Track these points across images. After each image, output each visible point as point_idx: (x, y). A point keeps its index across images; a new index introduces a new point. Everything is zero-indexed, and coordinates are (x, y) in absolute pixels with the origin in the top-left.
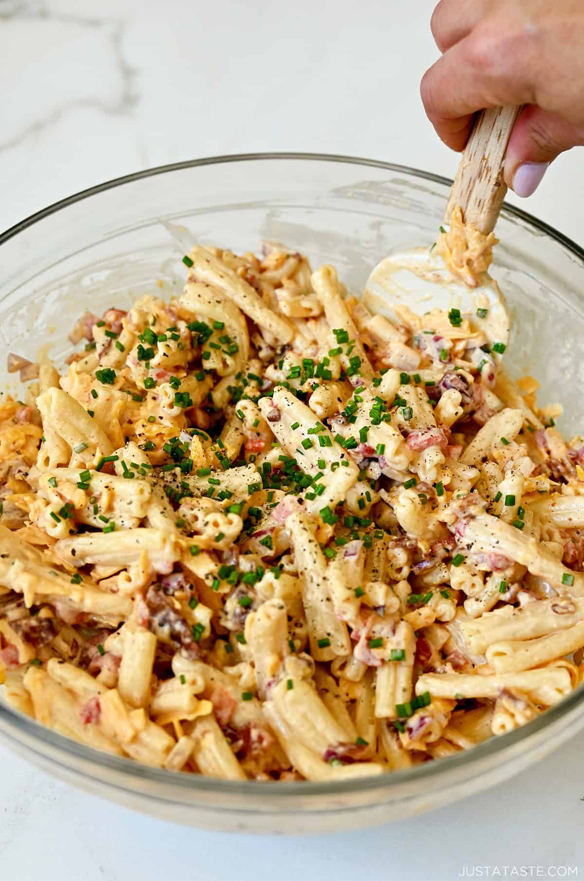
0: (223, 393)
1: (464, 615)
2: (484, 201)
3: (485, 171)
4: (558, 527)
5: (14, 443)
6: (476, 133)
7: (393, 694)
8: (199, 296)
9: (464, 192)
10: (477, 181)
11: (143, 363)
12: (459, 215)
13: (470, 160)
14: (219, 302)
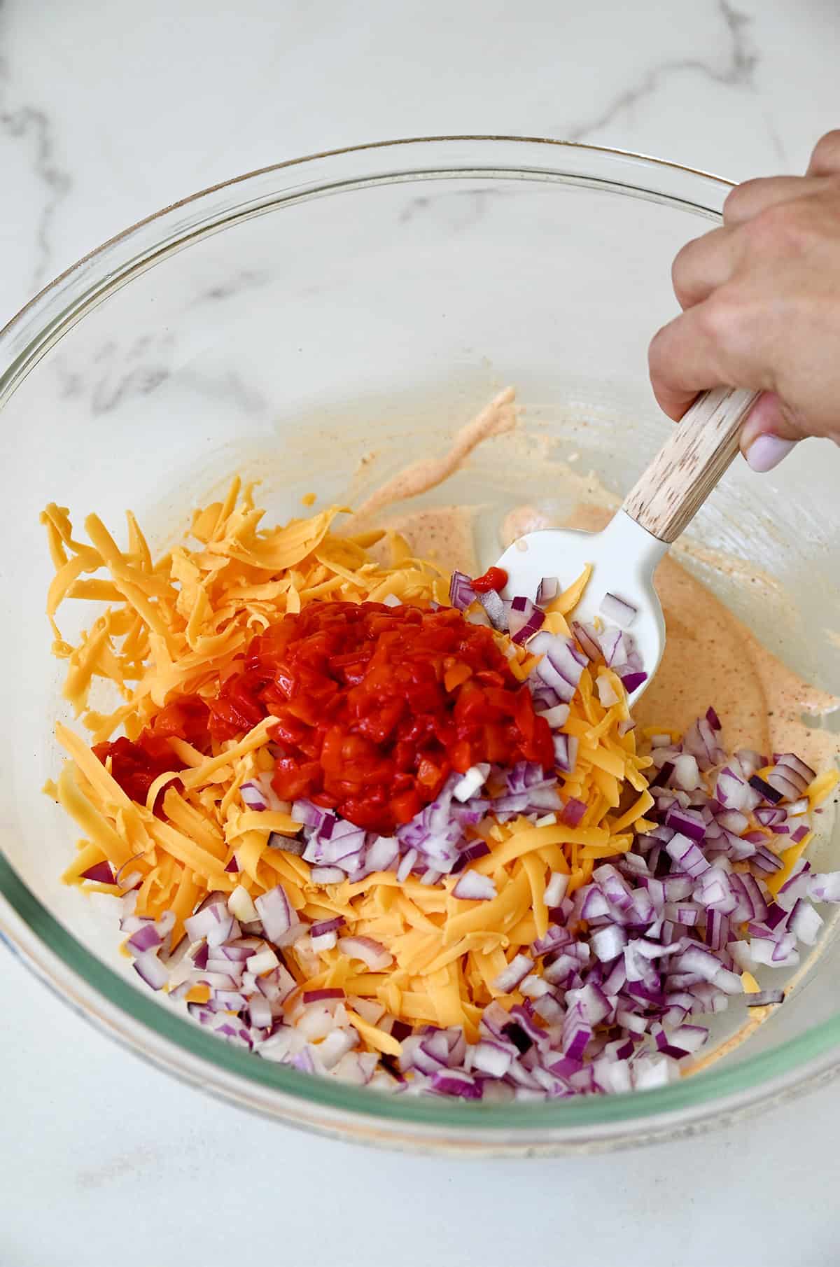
2: (678, 496)
3: (691, 459)
6: (697, 406)
9: (659, 475)
10: (678, 468)
13: (677, 441)
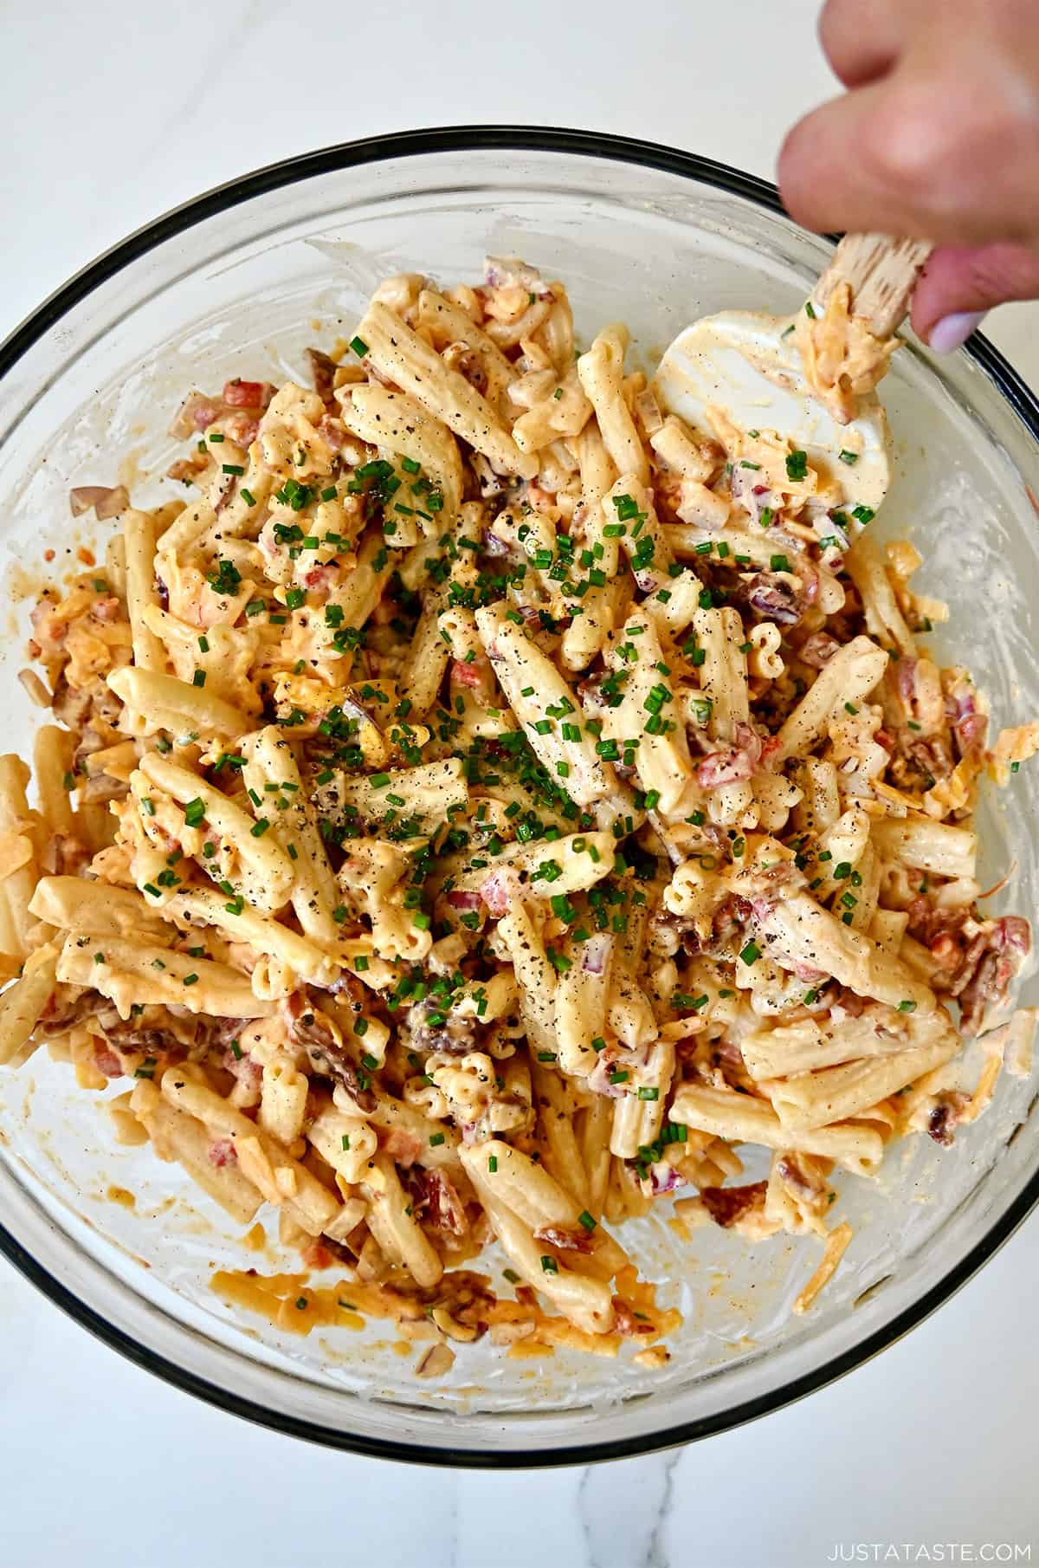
0: (418, 571)
1: (749, 1011)
2: (895, 290)
4: (909, 870)
5: (93, 662)
7: (637, 1131)
8: (378, 417)
9: (861, 264)
11: (286, 548)
12: (844, 301)
14: (410, 430)
